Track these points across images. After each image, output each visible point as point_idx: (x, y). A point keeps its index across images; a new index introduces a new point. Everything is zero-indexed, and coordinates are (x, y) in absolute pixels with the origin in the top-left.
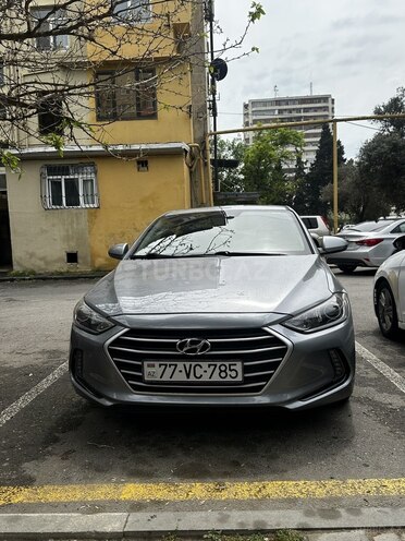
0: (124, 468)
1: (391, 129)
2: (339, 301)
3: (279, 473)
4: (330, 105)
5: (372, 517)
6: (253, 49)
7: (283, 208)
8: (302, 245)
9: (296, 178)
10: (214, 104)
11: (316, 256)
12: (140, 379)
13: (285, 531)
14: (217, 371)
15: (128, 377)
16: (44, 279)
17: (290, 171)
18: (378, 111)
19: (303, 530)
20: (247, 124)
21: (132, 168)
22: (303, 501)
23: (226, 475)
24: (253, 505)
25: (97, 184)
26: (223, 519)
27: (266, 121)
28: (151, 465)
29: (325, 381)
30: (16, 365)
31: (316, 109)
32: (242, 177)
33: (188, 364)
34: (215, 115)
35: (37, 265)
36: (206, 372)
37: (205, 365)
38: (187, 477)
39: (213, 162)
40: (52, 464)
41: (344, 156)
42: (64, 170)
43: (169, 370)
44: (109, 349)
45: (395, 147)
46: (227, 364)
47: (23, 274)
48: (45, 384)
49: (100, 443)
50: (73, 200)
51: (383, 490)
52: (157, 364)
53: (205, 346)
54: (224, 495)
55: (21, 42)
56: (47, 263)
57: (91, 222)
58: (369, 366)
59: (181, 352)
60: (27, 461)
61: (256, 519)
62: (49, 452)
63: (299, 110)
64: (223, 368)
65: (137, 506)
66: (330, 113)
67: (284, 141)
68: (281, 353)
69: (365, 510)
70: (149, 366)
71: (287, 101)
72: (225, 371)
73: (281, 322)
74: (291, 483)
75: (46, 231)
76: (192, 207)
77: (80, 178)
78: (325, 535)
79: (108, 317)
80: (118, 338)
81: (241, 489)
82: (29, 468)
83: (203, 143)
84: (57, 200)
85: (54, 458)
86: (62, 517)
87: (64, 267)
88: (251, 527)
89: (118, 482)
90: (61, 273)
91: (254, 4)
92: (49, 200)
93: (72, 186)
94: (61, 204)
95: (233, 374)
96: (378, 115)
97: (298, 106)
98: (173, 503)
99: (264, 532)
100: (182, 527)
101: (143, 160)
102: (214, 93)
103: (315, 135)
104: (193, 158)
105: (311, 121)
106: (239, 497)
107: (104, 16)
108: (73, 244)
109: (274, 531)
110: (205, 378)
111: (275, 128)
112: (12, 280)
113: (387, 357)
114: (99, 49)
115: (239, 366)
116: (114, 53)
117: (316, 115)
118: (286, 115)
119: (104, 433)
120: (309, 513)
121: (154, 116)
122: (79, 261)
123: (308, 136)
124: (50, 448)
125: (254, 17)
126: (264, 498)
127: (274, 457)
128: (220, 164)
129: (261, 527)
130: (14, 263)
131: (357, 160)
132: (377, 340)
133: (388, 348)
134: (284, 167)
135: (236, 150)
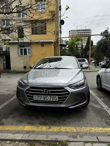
0: (27, 122)
1: (105, 38)
2: (84, 81)
3: (65, 125)
4: (90, 31)
5: (86, 138)
6: (66, 17)
7: (73, 57)
8: (77, 66)
9: (81, 49)
10: (61, 31)
11: (80, 69)
12: (32, 99)
13: (62, 141)
14: (52, 98)
15: (30, 99)
16: (18, 72)
17: (80, 47)
18: (102, 33)
19: (67, 141)
20: (70, 36)
21: (40, 46)
22: (70, 132)
23: (52, 125)
24: (57, 133)
25: (31, 50)
26: (47, 138)
27: (74, 35)
28: (34, 121)
29: (79, 101)
30: (7, 94)
31: (87, 33)
32: (68, 49)
33: (44, 96)
34: (61, 33)
35: (17, 69)
36: (49, 98)
37: (49, 96)
38: (42, 125)
39: (60, 45)
40: (10, 120)
41: (93, 44)
42: (24, 46)
43: (40, 98)
44: (25, 92)
45: (105, 42)
46: (54, 96)
47: (13, 71)
48: (12, 99)
49: (22, 115)
50: (25, 54)
51: (91, 130)
52: (37, 96)
53: (49, 92)
54: (50, 130)
55: (9, 15)
56: (19, 69)
57: (30, 59)
58: (93, 97)
59: (43, 93)
60: (4, 119)
61: (56, 138)
62: (9, 117)
63: (82, 33)
64: (53, 97)
65: (28, 132)
66: (90, 34)
67: (78, 40)
68: (68, 94)
69: (84, 137)
70: (35, 96)
71: (80, 30)
72: (54, 98)
73: (69, 86)
74: (68, 128)
75: (19, 61)
76: (54, 56)
77: (27, 48)
78: (73, 143)
79: (25, 84)
80: (27, 89)
81: (55, 129)
82: (4, 121)
83: (58, 40)
84: (22, 54)
85: (10, 118)
86: (7, 135)
87: (23, 70)
88: (54, 140)
89: (24, 125)
90: (22, 71)
91: (67, 6)
92: (20, 54)
93: (25, 50)
94: (23, 54)
95: (56, 99)
96: (102, 34)
97: (82, 32)
98: (37, 132)
99: (57, 141)
100: (36, 139)
101: (43, 44)
102: (61, 28)
103: (86, 39)
104: (55, 44)
105: (86, 35)
106: (54, 131)
107: (29, 8)
108: (25, 64)
109: (59, 141)
110: (49, 100)
111: (76, 37)
112: (10, 73)
113: (98, 95)
114: (28, 17)
115: (57, 97)
116: (32, 18)
117: (87, 34)
118: (79, 34)
119: (24, 112)
120: (69, 137)
121: (46, 34)
122: (27, 68)
123: (84, 39)
124: (10, 116)
125: (67, 9)
126: (60, 131)
127: (65, 120)
128: (62, 45)
129: (56, 140)
130: (11, 68)
131: (96, 45)
132: (97, 90)
133: (99, 93)
134: (78, 46)
135: (67, 42)
